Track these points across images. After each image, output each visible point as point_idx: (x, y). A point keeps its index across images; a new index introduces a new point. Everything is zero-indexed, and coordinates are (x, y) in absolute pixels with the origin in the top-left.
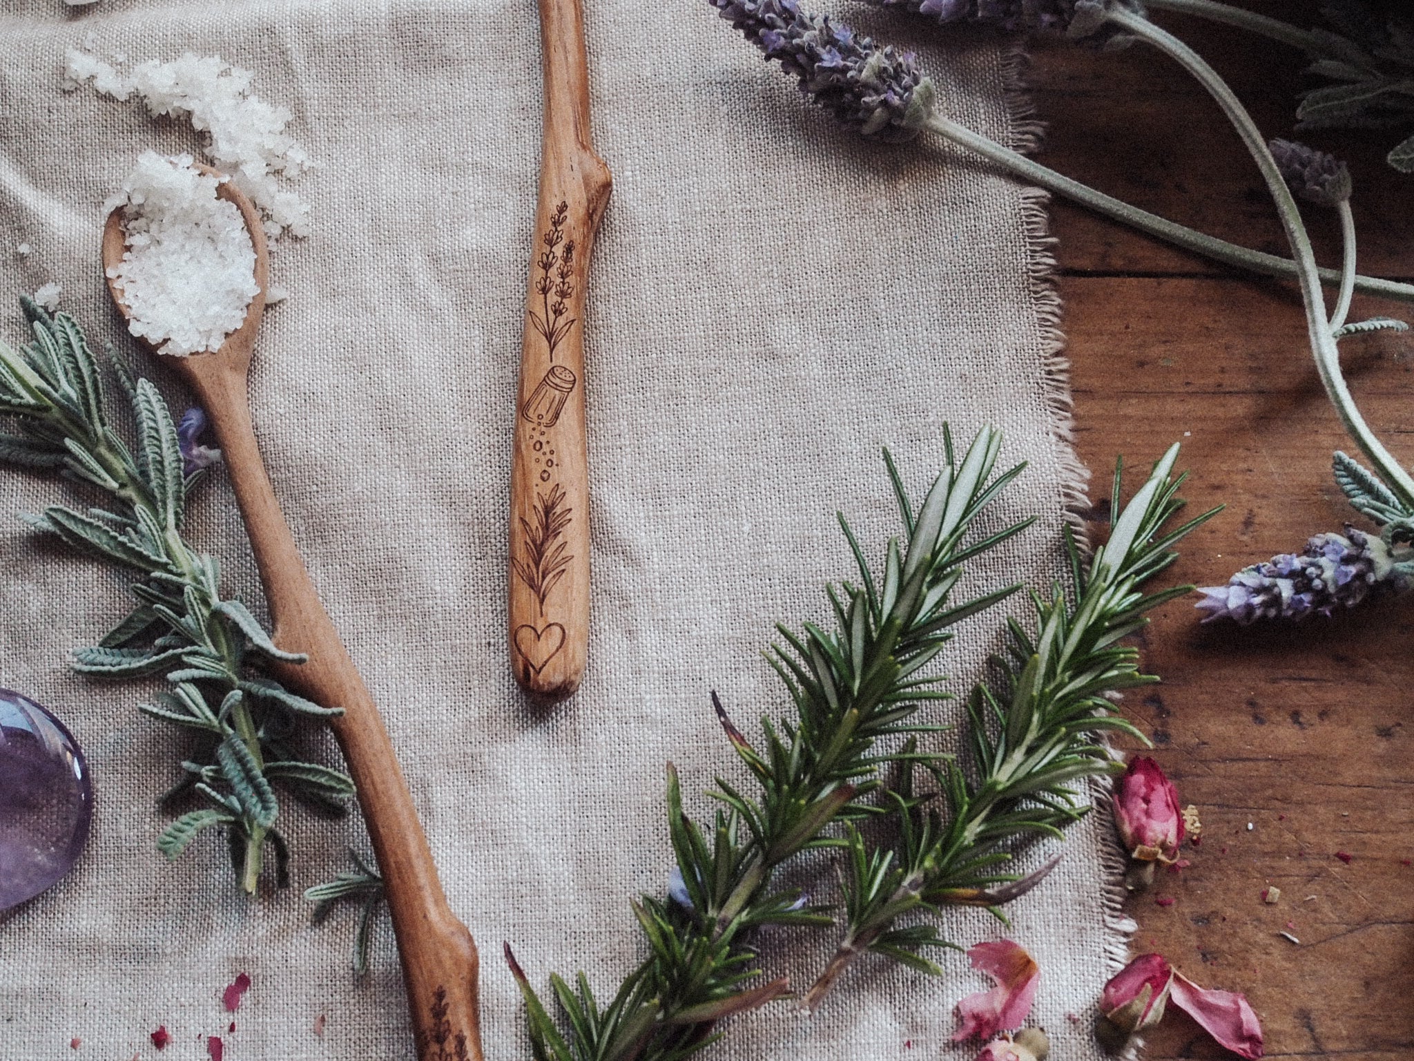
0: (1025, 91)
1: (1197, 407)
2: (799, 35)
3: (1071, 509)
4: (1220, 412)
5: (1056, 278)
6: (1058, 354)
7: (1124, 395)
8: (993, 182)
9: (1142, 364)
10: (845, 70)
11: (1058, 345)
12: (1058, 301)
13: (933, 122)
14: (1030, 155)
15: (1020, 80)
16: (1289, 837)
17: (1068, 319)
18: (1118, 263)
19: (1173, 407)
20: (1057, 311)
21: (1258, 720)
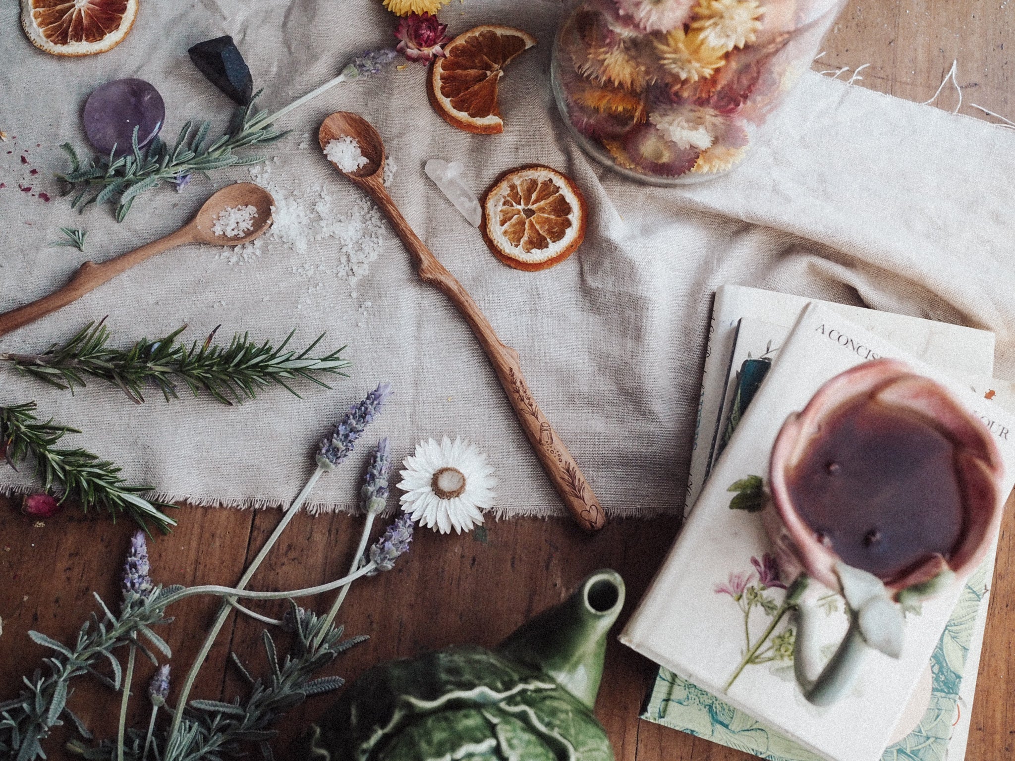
0: (334, 511)
1: (192, 555)
2: (354, 418)
3: (159, 496)
4: (189, 562)
5: (252, 509)
6: (221, 504)
7: (202, 527)
8: (296, 491)
9: (213, 536)
10: (338, 434)
11: (225, 505)
12: (243, 509)
13: (319, 468)
14: (304, 508)
15: (340, 511)
16: (27, 558)
17: (236, 510)
18: (256, 533)
19: (194, 544)
20: (239, 508)
21: (71, 555)
